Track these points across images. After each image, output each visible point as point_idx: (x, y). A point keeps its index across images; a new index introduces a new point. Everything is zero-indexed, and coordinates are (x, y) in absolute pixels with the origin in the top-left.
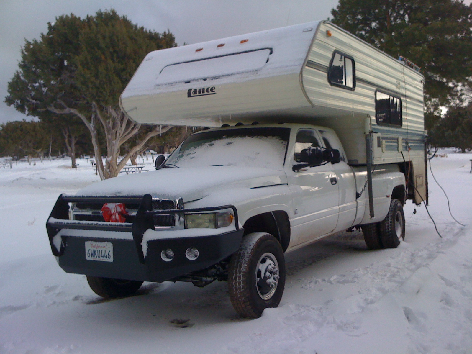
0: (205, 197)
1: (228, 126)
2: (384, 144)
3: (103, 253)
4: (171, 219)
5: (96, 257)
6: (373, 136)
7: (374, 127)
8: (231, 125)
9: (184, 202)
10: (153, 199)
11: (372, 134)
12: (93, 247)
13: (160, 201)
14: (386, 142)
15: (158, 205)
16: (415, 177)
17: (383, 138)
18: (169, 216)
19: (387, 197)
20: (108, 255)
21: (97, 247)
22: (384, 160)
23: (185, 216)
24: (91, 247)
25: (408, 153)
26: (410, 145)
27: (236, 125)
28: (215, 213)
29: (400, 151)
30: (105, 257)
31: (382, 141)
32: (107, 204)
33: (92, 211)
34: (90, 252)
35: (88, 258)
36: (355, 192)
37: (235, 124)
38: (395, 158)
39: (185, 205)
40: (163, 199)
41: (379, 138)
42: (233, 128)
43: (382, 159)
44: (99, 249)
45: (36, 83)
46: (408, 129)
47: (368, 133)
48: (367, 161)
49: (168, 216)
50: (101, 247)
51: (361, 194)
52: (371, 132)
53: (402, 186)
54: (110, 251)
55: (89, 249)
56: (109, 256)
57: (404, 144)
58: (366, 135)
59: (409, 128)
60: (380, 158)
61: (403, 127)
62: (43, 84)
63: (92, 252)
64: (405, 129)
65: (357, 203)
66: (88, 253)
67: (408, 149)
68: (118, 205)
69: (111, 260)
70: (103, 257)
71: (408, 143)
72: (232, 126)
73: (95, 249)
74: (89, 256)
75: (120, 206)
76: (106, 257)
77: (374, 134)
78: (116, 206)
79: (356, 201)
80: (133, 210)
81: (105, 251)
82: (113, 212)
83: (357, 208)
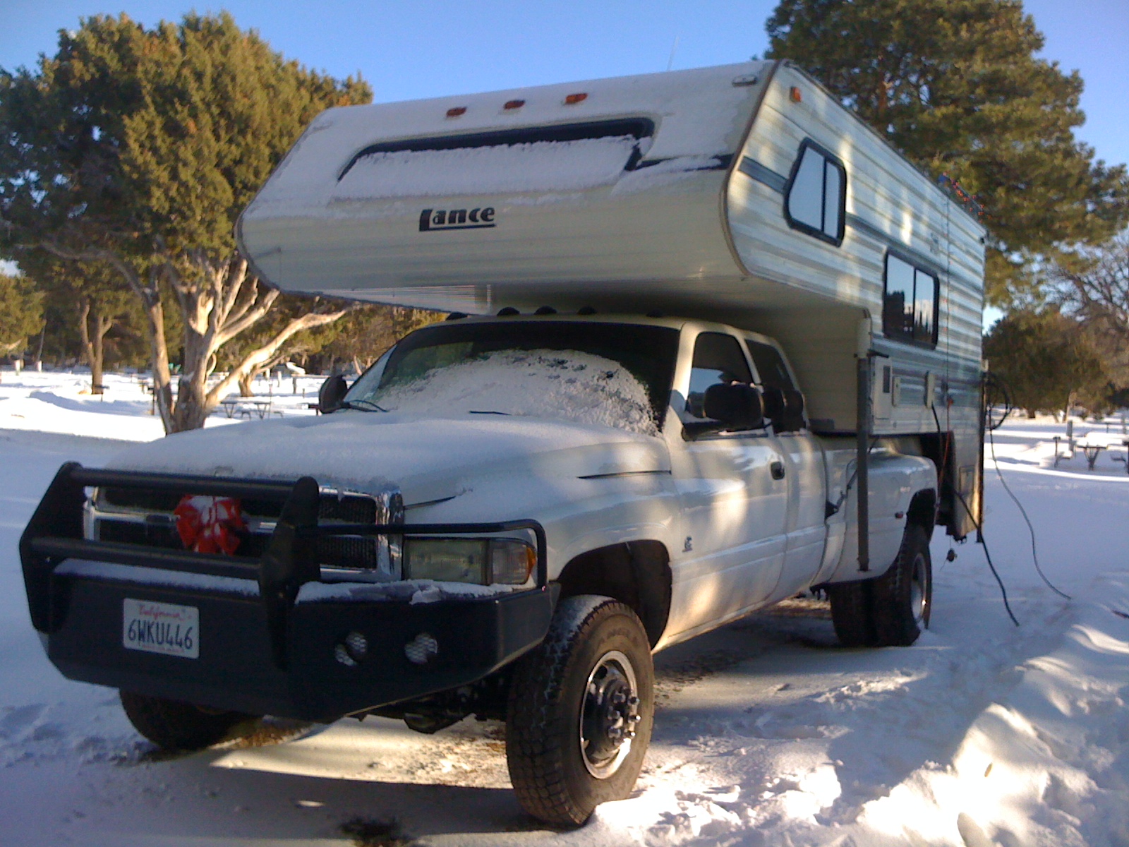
0: (460, 495)
1: (515, 312)
2: (897, 386)
3: (172, 634)
4: (365, 549)
5: (153, 641)
6: (874, 364)
7: (877, 341)
8: (522, 311)
9: (405, 504)
10: (320, 490)
11: (872, 359)
12: (146, 613)
13: (340, 499)
14: (903, 381)
15: (331, 510)
16: (958, 472)
17: (897, 372)
18: (362, 539)
19: (898, 516)
20: (187, 638)
21: (156, 616)
22: (895, 425)
23: (406, 541)
24: (141, 613)
25: (946, 411)
26: (951, 391)
27: (539, 313)
28: (488, 540)
29: (929, 404)
30: (177, 643)
31: (893, 378)
32: (191, 498)
33: (148, 514)
34: (135, 627)
35: (128, 643)
36: (825, 501)
37: (533, 311)
38: (916, 422)
39: (408, 513)
40: (347, 493)
41: (887, 370)
42: (528, 320)
43: (892, 422)
44: (161, 620)
45: (17, 177)
46: (947, 354)
47: (863, 356)
48: (859, 426)
49: (358, 539)
50: (168, 615)
51: (837, 507)
52: (873, 353)
53: (931, 491)
54: (191, 629)
55: (133, 619)
56: (188, 643)
57: (938, 390)
58: (860, 361)
59: (950, 351)
60: (887, 419)
61: (938, 348)
62: (36, 182)
63: (142, 627)
64: (942, 353)
65: (828, 527)
66: (130, 630)
67: (947, 403)
68: (222, 502)
69: (193, 653)
70: (171, 643)
71: (947, 389)
72: (525, 315)
73: (150, 619)
74: (132, 639)
75: (227, 505)
76: (180, 644)
77: (878, 358)
78: (215, 504)
79: (825, 523)
80: (262, 517)
81: (178, 627)
82: (205, 518)
83: (826, 541)
